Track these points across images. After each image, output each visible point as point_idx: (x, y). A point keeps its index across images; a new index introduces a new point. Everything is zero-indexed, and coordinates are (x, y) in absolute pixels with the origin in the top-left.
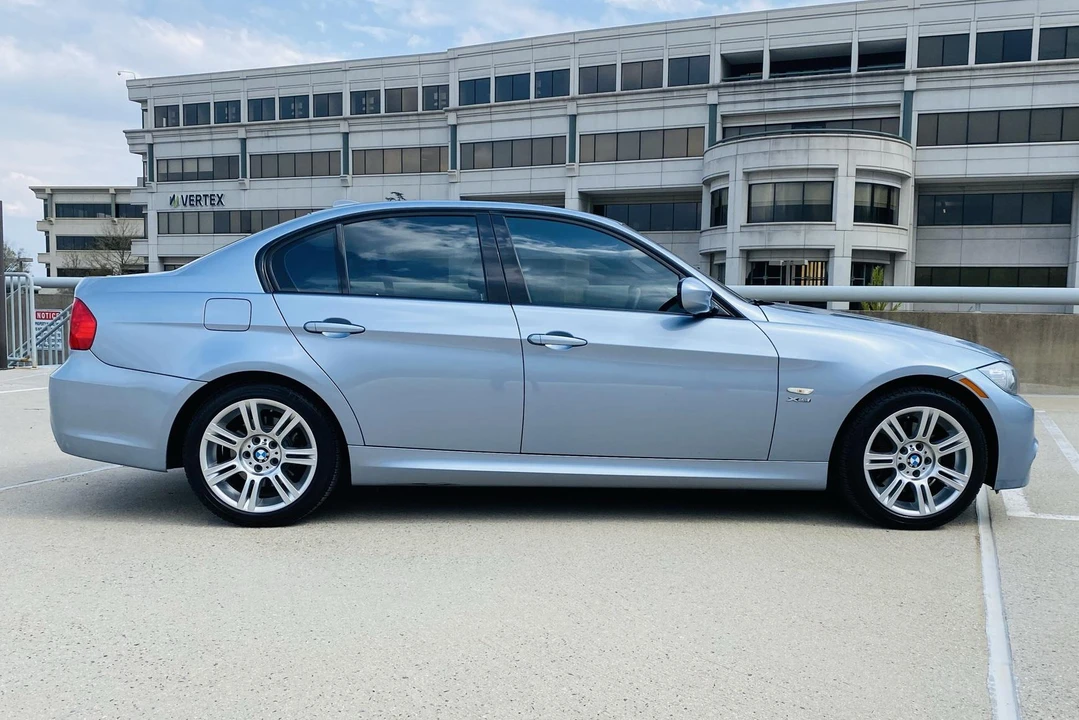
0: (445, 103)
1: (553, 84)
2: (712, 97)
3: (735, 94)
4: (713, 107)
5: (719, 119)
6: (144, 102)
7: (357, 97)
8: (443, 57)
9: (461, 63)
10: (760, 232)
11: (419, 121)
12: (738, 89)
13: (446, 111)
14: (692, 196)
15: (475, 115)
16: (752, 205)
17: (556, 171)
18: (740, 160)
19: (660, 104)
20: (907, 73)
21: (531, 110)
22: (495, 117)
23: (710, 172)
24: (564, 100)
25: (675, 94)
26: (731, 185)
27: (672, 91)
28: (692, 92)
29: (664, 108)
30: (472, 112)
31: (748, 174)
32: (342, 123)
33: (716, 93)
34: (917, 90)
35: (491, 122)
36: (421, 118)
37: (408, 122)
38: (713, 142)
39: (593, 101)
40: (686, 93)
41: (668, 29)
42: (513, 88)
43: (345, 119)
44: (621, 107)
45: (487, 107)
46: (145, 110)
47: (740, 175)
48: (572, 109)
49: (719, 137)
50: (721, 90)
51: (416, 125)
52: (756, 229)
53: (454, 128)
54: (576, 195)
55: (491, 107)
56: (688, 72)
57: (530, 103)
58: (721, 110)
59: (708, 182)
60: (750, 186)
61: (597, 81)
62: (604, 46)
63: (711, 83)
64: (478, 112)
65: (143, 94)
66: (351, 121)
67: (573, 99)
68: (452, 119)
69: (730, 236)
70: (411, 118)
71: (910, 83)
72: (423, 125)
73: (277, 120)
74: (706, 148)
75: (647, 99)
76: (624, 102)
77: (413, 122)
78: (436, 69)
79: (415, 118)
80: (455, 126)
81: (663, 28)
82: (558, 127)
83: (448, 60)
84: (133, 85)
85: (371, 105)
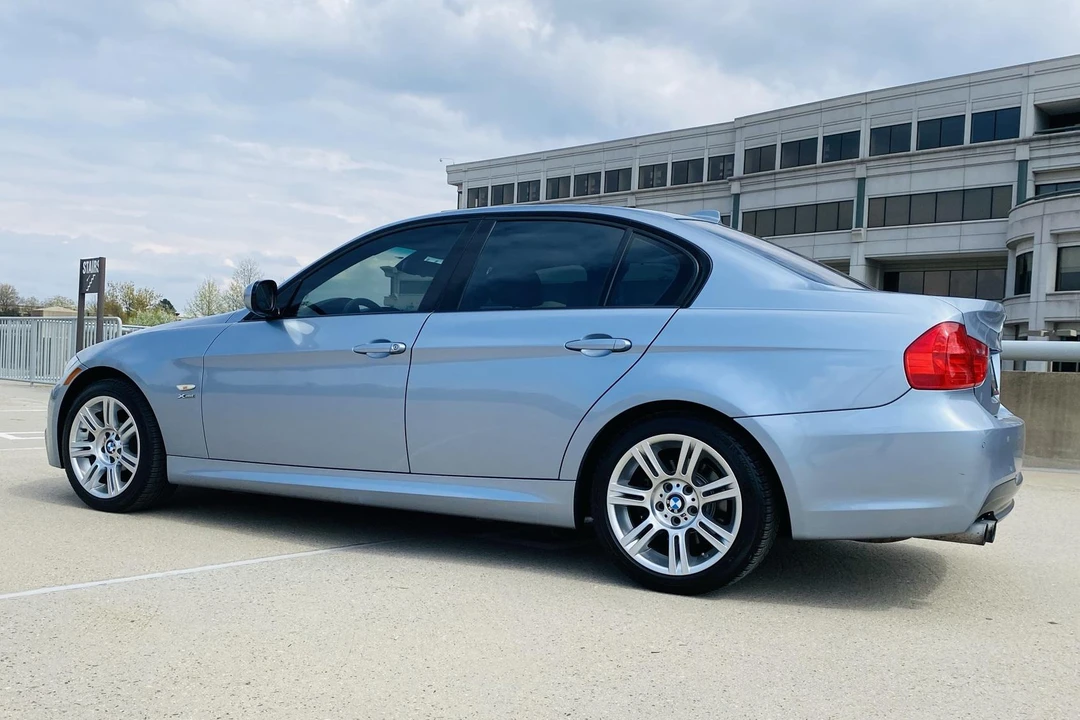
0: (730, 172)
1: (842, 146)
2: (1023, 153)
3: (1050, 147)
4: (1023, 165)
5: (1030, 176)
6: (459, 185)
7: (645, 171)
8: (731, 126)
9: (747, 132)
10: (1071, 302)
11: (703, 192)
12: (1053, 142)
13: (730, 180)
14: (996, 261)
15: (759, 183)
16: (1063, 271)
17: (841, 237)
18: (1047, 220)
19: (960, 162)
21: (817, 175)
22: (778, 185)
23: (1015, 234)
24: (852, 163)
25: (978, 151)
26: (1036, 250)
27: (976, 148)
28: (998, 148)
29: (964, 166)
30: (756, 180)
31: (1056, 236)
32: (629, 197)
33: (1026, 148)
35: (775, 189)
36: (705, 188)
37: (692, 193)
38: (1022, 200)
39: (885, 162)
40: (991, 149)
41: (971, 81)
42: (800, 153)
43: (633, 194)
44: (915, 167)
45: (771, 174)
46: (460, 193)
47: (1047, 237)
48: (861, 172)
49: (1030, 192)
50: (1034, 144)
51: (700, 196)
52: (1064, 298)
53: (737, 197)
54: (862, 261)
55: (775, 174)
56: (997, 125)
57: (816, 168)
58: (1032, 167)
59: (1012, 246)
60: (1060, 250)
61: (890, 140)
62: (899, 105)
63: (1021, 137)
64: (764, 180)
65: (458, 178)
66: (638, 196)
67: (863, 162)
68: (735, 188)
69: (1033, 306)
70: (695, 189)
72: (706, 195)
73: (572, 197)
74: (1013, 207)
75: (944, 156)
76: (919, 162)
77: (698, 192)
78: (725, 139)
79: (699, 189)
80: (738, 195)
81: (967, 80)
82: (845, 192)
83: (734, 130)
84: (451, 170)
85: (659, 178)
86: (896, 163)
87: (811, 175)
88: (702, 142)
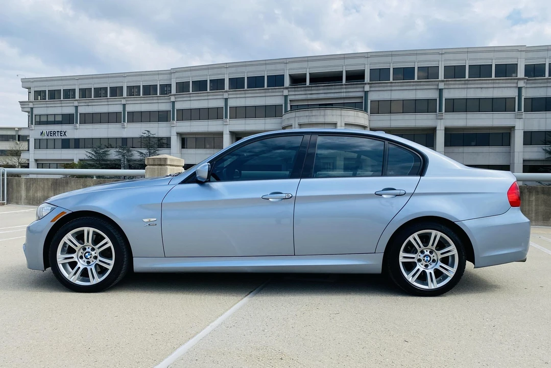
0: (169, 92)
1: (218, 84)
2: (286, 92)
3: (295, 91)
4: (286, 97)
5: (289, 102)
6: (29, 88)
7: (130, 88)
8: (169, 72)
9: (177, 75)
11: (158, 99)
12: (296, 89)
13: (170, 95)
15: (182, 97)
17: (219, 122)
18: (297, 119)
19: (264, 95)
20: (366, 84)
21: (208, 96)
22: (192, 99)
23: (285, 124)
24: (222, 92)
25: (270, 90)
27: (269, 89)
28: (277, 90)
29: (265, 96)
31: (301, 125)
32: (122, 100)
33: (287, 90)
34: (370, 91)
35: (190, 100)
37: (153, 100)
38: (286, 111)
39: (235, 92)
40: (274, 90)
41: (266, 63)
42: (200, 86)
43: (124, 98)
44: (247, 95)
45: (188, 94)
46: (29, 92)
47: (297, 125)
48: (226, 96)
49: (289, 109)
50: (290, 89)
51: (157, 101)
53: (173, 103)
54: (228, 133)
55: (190, 94)
56: (276, 81)
57: (207, 93)
58: (289, 98)
59: (284, 128)
61: (236, 84)
62: (240, 69)
63: (285, 86)
64: (185, 96)
65: (28, 85)
66: (127, 99)
67: (226, 92)
68: (173, 99)
70: (154, 98)
71: (367, 88)
72: (160, 101)
73: (93, 98)
74: (283, 113)
75: (257, 92)
76: (248, 93)
77: (155, 100)
78: (166, 77)
79: (156, 98)
80: (174, 102)
81: (264, 62)
82: (220, 103)
83: (171, 73)
84: (24, 81)
85: (136, 92)
86: (239, 93)
87: (205, 96)
88: (156, 77)
